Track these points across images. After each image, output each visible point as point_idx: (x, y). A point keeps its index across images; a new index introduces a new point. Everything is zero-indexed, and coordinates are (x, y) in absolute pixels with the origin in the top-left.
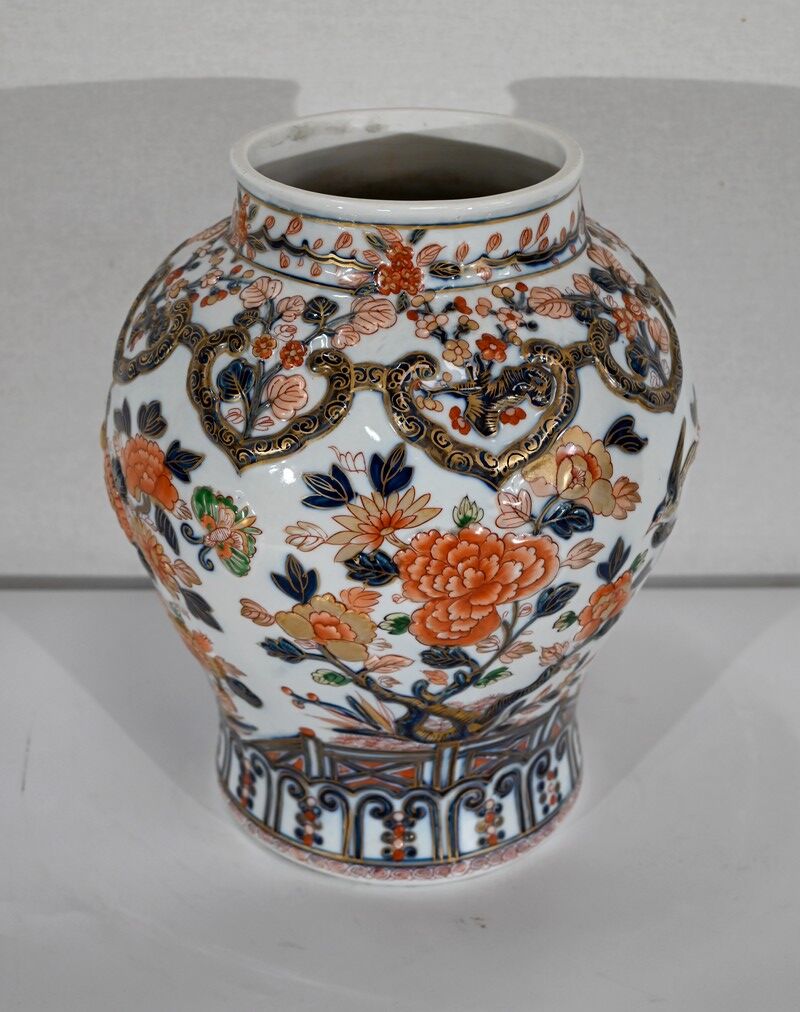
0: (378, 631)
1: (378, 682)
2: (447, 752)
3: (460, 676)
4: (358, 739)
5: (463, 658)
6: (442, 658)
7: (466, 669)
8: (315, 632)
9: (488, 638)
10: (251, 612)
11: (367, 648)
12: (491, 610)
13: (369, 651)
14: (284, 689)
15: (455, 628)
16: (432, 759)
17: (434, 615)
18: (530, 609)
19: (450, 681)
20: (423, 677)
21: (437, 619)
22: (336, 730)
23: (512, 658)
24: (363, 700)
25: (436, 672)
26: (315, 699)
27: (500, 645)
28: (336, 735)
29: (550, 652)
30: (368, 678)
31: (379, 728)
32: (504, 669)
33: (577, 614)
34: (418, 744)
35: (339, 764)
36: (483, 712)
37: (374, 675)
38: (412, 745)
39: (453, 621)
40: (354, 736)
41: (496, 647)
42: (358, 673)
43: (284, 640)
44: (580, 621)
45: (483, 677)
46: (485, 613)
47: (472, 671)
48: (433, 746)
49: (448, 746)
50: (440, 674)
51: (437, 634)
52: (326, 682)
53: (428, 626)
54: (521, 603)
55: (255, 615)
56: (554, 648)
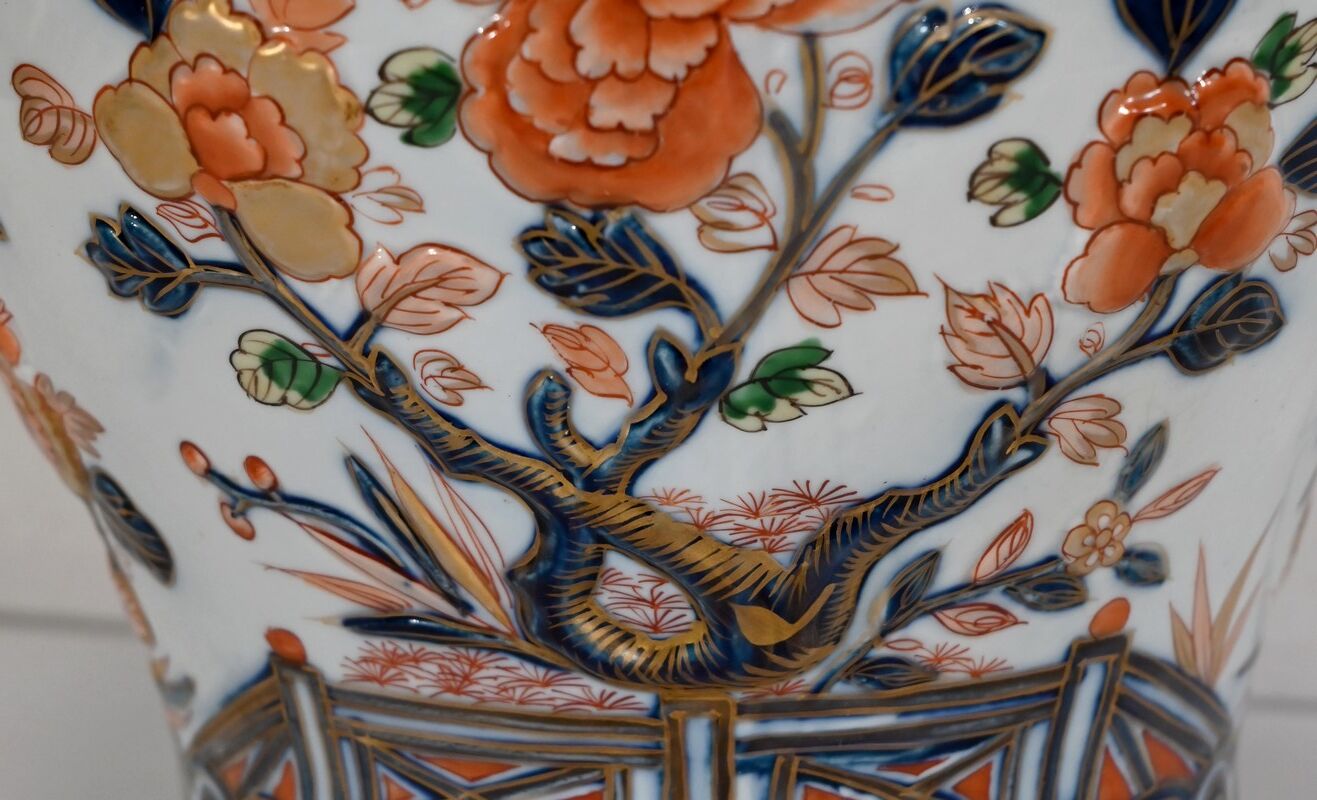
0: (371, 131)
1: (416, 378)
2: (698, 737)
3: (664, 355)
4: (416, 660)
5: (656, 268)
6: (584, 258)
7: (677, 324)
8: (194, 152)
9: (728, 184)
10: (40, 114)
11: (348, 207)
12: (711, 39)
13: (362, 225)
14: (187, 448)
15: (605, 113)
16: (652, 759)
17: (528, 50)
18: (864, 78)
19: (639, 381)
20: (546, 355)
21: (535, 66)
22: (353, 623)
23: (837, 304)
24: (394, 472)
25: (580, 331)
26: (266, 482)
27: (780, 222)
28: (355, 645)
29: (974, 313)
30: (381, 357)
31: (466, 608)
32: (816, 354)
33: (1059, 165)
34: (597, 687)
35: (382, 770)
36: (783, 559)
37: (398, 344)
38: (581, 689)
39: (592, 83)
40: (404, 646)
41: (763, 236)
42: (348, 336)
43: (131, 211)
44: (1075, 205)
45: (743, 373)
46: (695, 54)
47: (700, 335)
48: (644, 699)
49: (697, 711)
50: (597, 343)
51: (547, 137)
52: (276, 393)
53: (517, 103)
54: (829, 47)
55: (49, 125)
56: (990, 298)
